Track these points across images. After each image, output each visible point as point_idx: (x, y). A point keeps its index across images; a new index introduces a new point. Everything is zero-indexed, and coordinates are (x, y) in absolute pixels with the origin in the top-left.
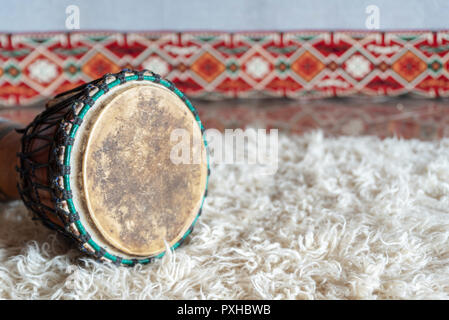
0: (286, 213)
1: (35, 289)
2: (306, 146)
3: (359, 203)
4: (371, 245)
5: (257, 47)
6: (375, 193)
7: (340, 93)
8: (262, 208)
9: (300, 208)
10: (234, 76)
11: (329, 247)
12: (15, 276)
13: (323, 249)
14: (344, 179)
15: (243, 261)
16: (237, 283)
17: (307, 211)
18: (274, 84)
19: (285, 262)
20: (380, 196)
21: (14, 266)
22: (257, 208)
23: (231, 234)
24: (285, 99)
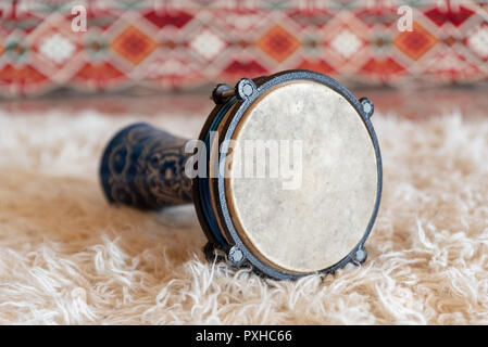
1: (125, 290)
2: (439, 132)
5: (345, 16)
7: (462, 78)
8: (407, 198)
9: (464, 197)
10: (313, 55)
12: (91, 276)
16: (421, 282)
18: (370, 66)
21: (90, 261)
22: (400, 198)
24: (385, 87)
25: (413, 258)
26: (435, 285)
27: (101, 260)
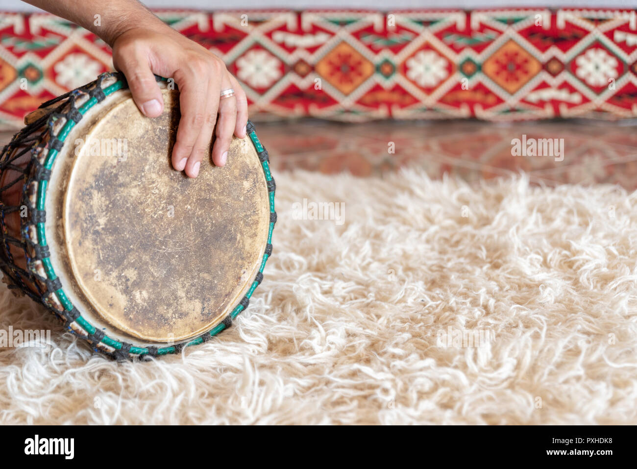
0: (451, 309)
3: (576, 296)
4: (588, 367)
6: (605, 280)
8: (410, 301)
11: (518, 367)
13: (506, 370)
14: (554, 256)
15: (372, 387)
18: (454, 97)
19: (441, 390)
20: (613, 285)
23: (357, 342)
27: (14, 381)
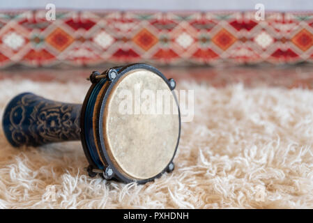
1: (26, 191)
2: (230, 94)
5: (184, 24)
7: (250, 61)
9: (234, 134)
10: (166, 47)
11: (268, 160)
12: (8, 183)
13: (263, 160)
16: (198, 186)
17: (240, 135)
18: (198, 54)
19: (237, 170)
21: (8, 174)
22: (199, 134)
24: (206, 66)
25: (197, 171)
26: (207, 187)
27: (14, 173)
